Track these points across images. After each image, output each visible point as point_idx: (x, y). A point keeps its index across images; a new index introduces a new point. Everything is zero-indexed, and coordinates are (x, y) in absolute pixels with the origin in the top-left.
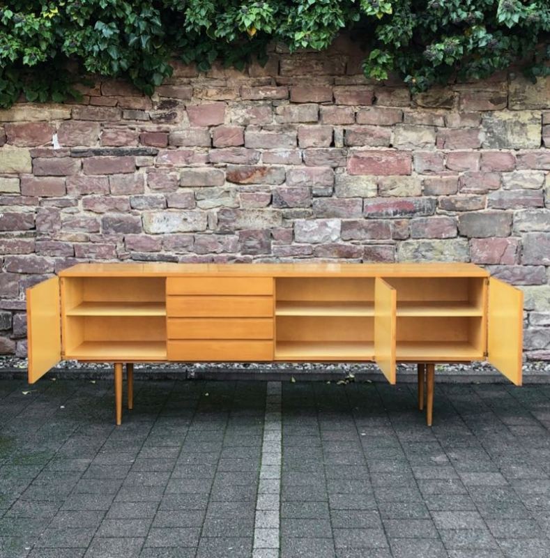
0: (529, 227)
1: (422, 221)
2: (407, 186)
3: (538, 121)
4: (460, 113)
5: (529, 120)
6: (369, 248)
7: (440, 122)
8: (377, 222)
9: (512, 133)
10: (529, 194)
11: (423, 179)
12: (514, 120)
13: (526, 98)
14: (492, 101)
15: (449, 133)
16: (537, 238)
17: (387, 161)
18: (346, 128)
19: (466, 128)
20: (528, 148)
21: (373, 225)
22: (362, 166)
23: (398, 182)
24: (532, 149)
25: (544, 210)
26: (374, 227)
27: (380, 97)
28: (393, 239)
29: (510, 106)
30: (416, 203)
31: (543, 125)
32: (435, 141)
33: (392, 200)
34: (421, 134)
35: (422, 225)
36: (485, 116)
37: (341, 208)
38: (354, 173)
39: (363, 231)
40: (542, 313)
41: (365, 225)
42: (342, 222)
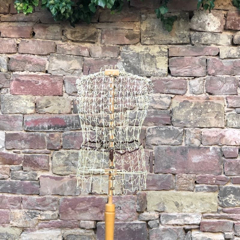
0: (159, 141)
1: (71, 134)
2: (59, 105)
3: (165, 54)
4: (102, 46)
5: (157, 53)
6: (28, 156)
7: (85, 52)
8: (35, 134)
9: (144, 63)
10: (159, 114)
11: (72, 100)
12: (145, 53)
13: (155, 35)
14: (127, 37)
15: (93, 62)
16: (166, 151)
17: (43, 84)
18: (10, 56)
19: (107, 58)
20: (157, 76)
21: (31, 137)
22: (22, 88)
23: (51, 102)
24: (160, 76)
25: (171, 127)
26: (32, 138)
27: (37, 32)
28: (48, 149)
29: (142, 42)
30: (66, 119)
31: (169, 57)
32: (82, 68)
33: (47, 117)
34: (70, 62)
35: (72, 138)
36: (123, 49)
37: (5, 122)
38: (16, 94)
39: (23, 142)
40: (171, 214)
41: (25, 136)
42: (6, 134)
